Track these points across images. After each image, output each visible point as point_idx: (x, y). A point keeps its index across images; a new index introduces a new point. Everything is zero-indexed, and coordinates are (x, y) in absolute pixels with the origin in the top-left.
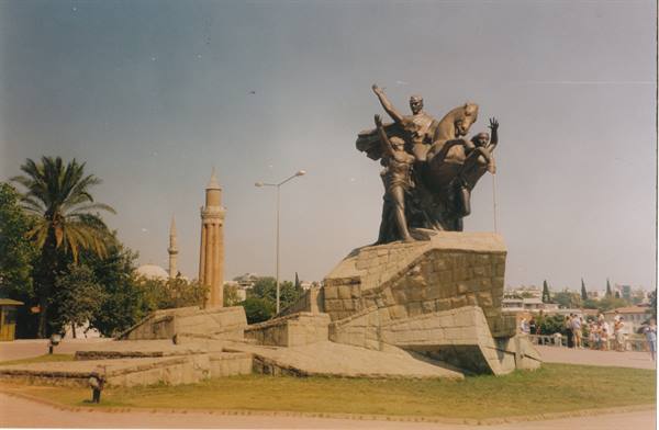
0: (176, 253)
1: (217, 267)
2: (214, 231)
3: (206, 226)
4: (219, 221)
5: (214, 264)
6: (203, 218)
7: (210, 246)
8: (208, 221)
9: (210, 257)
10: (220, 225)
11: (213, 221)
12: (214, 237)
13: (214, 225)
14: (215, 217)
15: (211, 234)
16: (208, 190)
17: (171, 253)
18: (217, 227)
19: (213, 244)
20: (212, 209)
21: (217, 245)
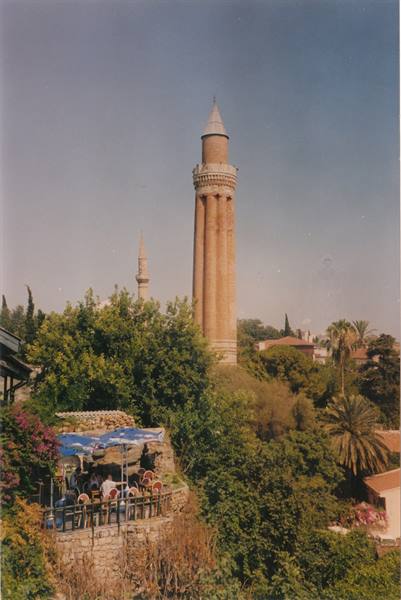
0: (146, 281)
2: (218, 207)
3: (205, 199)
4: (226, 191)
5: (218, 266)
6: (197, 185)
7: (212, 234)
8: (208, 190)
10: (229, 198)
11: (217, 190)
12: (219, 217)
13: (218, 196)
14: (220, 182)
15: (213, 211)
16: (203, 137)
17: (140, 281)
18: (224, 199)
19: (218, 231)
20: (215, 169)
21: (224, 233)
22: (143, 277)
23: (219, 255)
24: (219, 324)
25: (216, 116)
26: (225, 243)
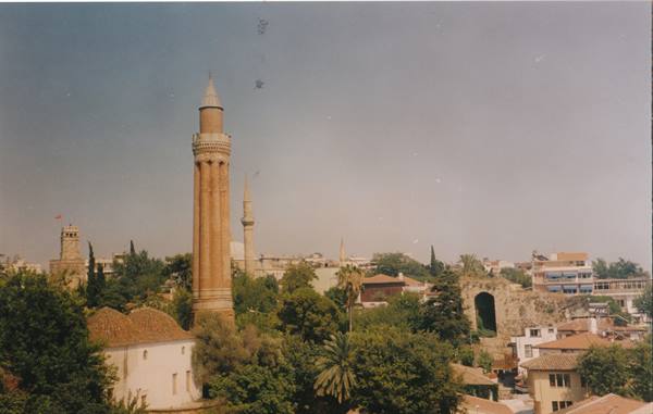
1: (217, 229)
2: (211, 172)
3: (199, 164)
4: (218, 157)
5: (211, 225)
6: (195, 153)
7: (205, 196)
8: (202, 157)
9: (206, 214)
10: (221, 163)
11: (208, 156)
12: (212, 181)
13: (210, 162)
14: (211, 150)
15: (206, 176)
16: (201, 109)
18: (216, 165)
19: (211, 193)
20: (207, 138)
21: (216, 195)
22: (247, 219)
23: (212, 214)
24: (212, 275)
25: (211, 91)
26: (217, 204)
